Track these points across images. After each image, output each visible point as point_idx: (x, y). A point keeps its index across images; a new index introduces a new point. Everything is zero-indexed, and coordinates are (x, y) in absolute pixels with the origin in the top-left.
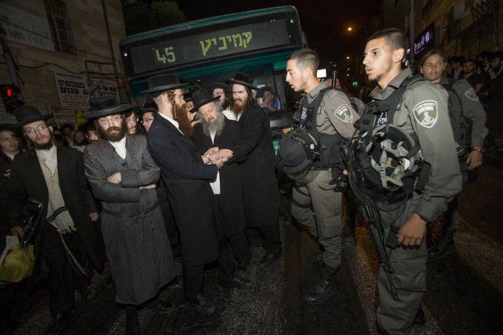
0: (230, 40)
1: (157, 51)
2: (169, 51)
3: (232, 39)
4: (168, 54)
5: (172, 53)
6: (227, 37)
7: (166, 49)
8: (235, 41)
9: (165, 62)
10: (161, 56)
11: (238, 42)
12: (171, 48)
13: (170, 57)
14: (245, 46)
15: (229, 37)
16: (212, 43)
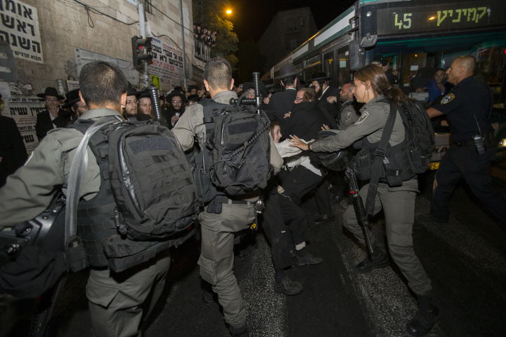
0: (465, 14)
1: (397, 16)
2: (407, 17)
3: (467, 12)
4: (405, 20)
5: (409, 20)
6: (463, 10)
7: (405, 15)
8: (469, 15)
9: (400, 28)
10: (399, 22)
11: (471, 17)
12: (410, 15)
13: (407, 23)
14: (477, 21)
15: (465, 11)
16: (448, 14)
